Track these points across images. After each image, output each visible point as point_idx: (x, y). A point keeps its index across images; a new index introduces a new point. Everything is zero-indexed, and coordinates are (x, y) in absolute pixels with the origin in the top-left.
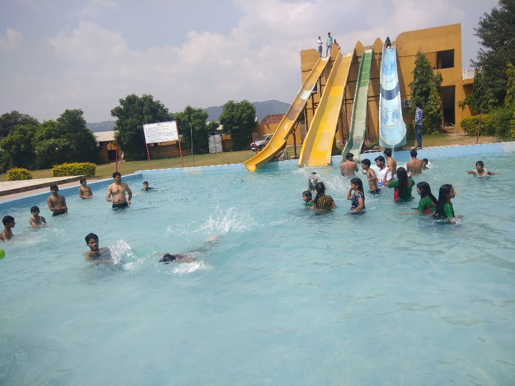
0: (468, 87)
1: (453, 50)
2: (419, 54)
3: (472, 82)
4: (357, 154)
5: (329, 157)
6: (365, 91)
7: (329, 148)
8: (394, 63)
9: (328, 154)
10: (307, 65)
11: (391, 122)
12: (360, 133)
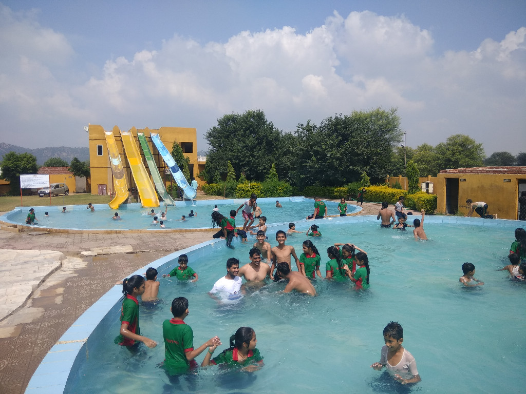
0: (201, 166)
1: (192, 143)
2: (175, 143)
3: (205, 163)
4: (168, 201)
5: (156, 202)
6: (152, 164)
7: (153, 197)
8: (163, 147)
9: (154, 200)
10: (95, 136)
11: (182, 186)
12: (162, 190)
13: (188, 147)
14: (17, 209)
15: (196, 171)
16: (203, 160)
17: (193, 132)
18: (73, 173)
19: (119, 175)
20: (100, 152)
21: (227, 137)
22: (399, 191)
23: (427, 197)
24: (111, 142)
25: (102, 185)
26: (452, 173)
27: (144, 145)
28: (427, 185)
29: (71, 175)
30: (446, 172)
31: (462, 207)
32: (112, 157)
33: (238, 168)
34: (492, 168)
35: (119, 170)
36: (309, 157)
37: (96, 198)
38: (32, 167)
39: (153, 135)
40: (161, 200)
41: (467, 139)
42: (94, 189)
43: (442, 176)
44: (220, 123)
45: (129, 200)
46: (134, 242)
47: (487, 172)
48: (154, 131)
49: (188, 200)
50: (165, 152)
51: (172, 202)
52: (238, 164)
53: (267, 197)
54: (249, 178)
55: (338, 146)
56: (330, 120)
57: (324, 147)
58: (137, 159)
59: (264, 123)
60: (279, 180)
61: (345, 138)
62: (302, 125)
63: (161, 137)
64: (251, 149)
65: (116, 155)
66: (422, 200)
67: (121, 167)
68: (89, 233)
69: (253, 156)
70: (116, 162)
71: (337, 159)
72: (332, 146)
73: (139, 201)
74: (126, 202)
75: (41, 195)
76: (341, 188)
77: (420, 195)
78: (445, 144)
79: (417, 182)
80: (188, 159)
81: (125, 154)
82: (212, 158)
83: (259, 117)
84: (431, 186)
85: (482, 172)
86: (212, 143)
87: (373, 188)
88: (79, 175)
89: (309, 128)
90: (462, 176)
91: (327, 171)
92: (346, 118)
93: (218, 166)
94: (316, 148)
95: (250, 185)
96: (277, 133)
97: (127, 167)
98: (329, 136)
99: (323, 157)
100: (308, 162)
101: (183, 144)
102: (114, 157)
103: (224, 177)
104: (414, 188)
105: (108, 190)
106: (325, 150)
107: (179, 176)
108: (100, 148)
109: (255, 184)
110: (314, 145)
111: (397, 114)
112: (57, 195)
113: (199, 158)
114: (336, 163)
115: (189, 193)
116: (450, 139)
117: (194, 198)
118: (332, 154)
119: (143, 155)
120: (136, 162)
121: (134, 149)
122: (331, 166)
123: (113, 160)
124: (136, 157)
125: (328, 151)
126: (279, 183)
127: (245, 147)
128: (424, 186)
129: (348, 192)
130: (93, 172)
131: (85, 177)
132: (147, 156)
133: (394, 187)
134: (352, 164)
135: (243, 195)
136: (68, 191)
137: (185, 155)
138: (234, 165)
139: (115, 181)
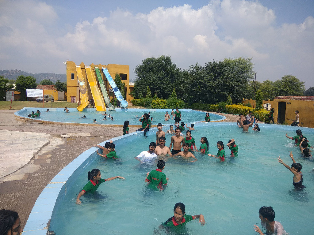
0: (131, 88)
1: (126, 75)
2: (116, 74)
3: (133, 87)
4: (111, 108)
5: (104, 108)
6: (102, 86)
7: (103, 106)
8: (110, 76)
9: (103, 107)
10: (70, 68)
11: (120, 99)
12: (108, 101)
13: (124, 77)
14: (24, 109)
15: (128, 91)
16: (132, 84)
17: (128, 67)
19: (83, 92)
20: (73, 78)
21: (148, 71)
22: (250, 108)
23: (266, 112)
24: (79, 72)
25: (73, 97)
26: (282, 99)
27: (98, 74)
28: (267, 105)
29: (56, 90)
30: (279, 98)
31: (287, 119)
33: (153, 90)
34: (308, 97)
35: (83, 88)
36: (196, 86)
37: (69, 104)
38: (33, 84)
39: (104, 69)
40: (107, 107)
41: (294, 78)
42: (69, 99)
43: (276, 100)
44: (144, 62)
45: (89, 106)
46: (91, 131)
47: (304, 99)
48: (105, 66)
49: (123, 108)
50: (110, 79)
51: (114, 108)
52: (153, 88)
53: (169, 108)
54: (159, 97)
55: (214, 80)
56: (210, 63)
57: (205, 80)
58: (94, 82)
59: (170, 64)
60: (177, 99)
61: (219, 74)
62: (193, 66)
63: (108, 70)
64: (161, 79)
65: (82, 79)
66: (264, 114)
67: (84, 87)
68: (66, 124)
69: (162, 83)
70: (82, 84)
71: (213, 87)
72: (210, 80)
73: (94, 107)
74: (87, 107)
75: (38, 101)
76: (215, 105)
77: (262, 111)
78: (281, 80)
79: (261, 103)
80: (124, 83)
81: (87, 79)
82: (138, 84)
83: (168, 60)
84: (270, 106)
85: (300, 99)
86: (138, 75)
87: (234, 106)
88: (60, 91)
89: (197, 68)
90: (288, 101)
91: (207, 94)
92: (220, 62)
93: (142, 89)
94: (201, 80)
95: (159, 100)
96: (178, 70)
97: (88, 87)
98: (209, 73)
99: (205, 86)
100: (195, 89)
101: (121, 75)
103: (144, 95)
104: (259, 106)
105: (77, 100)
106: (206, 82)
107: (118, 94)
108: (73, 75)
109: (163, 100)
110: (199, 78)
111: (252, 62)
112: (47, 102)
113: (130, 83)
114: (212, 89)
115: (124, 104)
116: (283, 78)
117: (126, 107)
118: (210, 84)
119: (97, 80)
120: (93, 84)
121: (92, 76)
122: (209, 92)
123: (80, 82)
125: (208, 82)
126: (177, 100)
127: (158, 77)
128: (265, 106)
129: (219, 107)
130: (68, 89)
131: (63, 92)
132: (100, 81)
133: (247, 105)
134: (223, 90)
135: (155, 107)
136: (54, 100)
137: (122, 81)
138: (151, 89)
139: (81, 95)
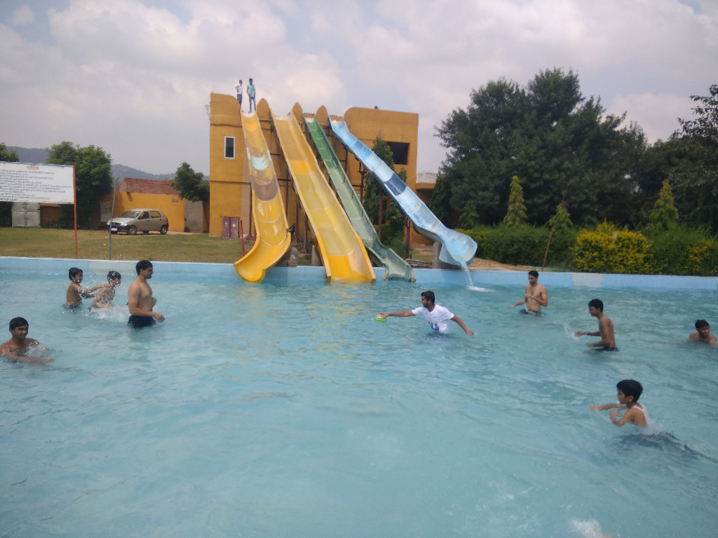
0: (425, 193)
1: (408, 144)
2: (376, 140)
3: (432, 187)
5: (363, 267)
7: (351, 254)
10: (222, 117)
12: (365, 235)
13: (401, 152)
17: (411, 120)
18: (180, 192)
19: (265, 192)
20: (230, 152)
24: (252, 126)
25: (230, 220)
27: (317, 139)
29: (176, 197)
32: (252, 154)
35: (267, 180)
39: (334, 123)
42: (215, 226)
45: (293, 257)
50: (362, 152)
51: (408, 270)
58: (306, 160)
60: (685, 228)
63: (349, 127)
65: (262, 150)
67: (270, 175)
70: (262, 164)
74: (283, 262)
75: (113, 229)
81: (280, 153)
86: (452, 142)
88: (190, 198)
95: (615, 235)
97: (286, 180)
102: (256, 153)
109: (631, 234)
112: (146, 232)
120: (303, 168)
121: (298, 143)
123: (254, 158)
124: (301, 158)
130: (215, 191)
131: (201, 202)
132: (327, 160)
136: (166, 226)
139: (256, 204)
